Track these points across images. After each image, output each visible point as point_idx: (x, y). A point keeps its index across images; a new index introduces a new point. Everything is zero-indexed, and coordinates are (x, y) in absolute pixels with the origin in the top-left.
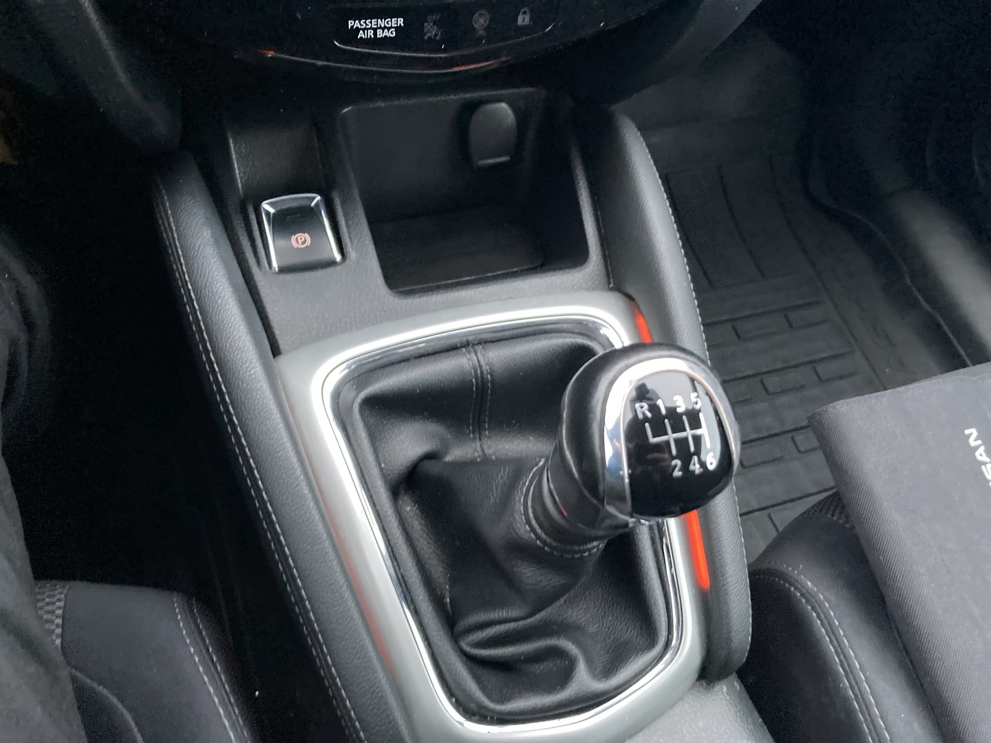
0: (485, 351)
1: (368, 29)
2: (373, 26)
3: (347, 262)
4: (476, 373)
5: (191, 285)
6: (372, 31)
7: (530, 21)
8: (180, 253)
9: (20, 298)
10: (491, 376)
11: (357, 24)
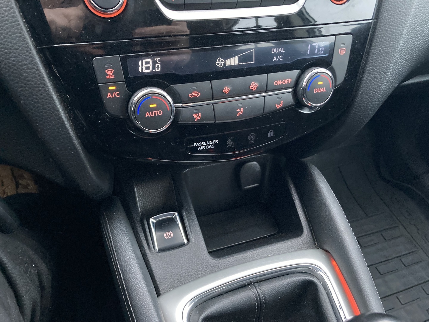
0: (260, 287)
1: (202, 146)
2: (205, 144)
3: (190, 243)
4: (257, 300)
5: (119, 266)
6: (204, 147)
7: (274, 135)
8: (114, 249)
9: (39, 276)
10: (265, 300)
11: (198, 144)
